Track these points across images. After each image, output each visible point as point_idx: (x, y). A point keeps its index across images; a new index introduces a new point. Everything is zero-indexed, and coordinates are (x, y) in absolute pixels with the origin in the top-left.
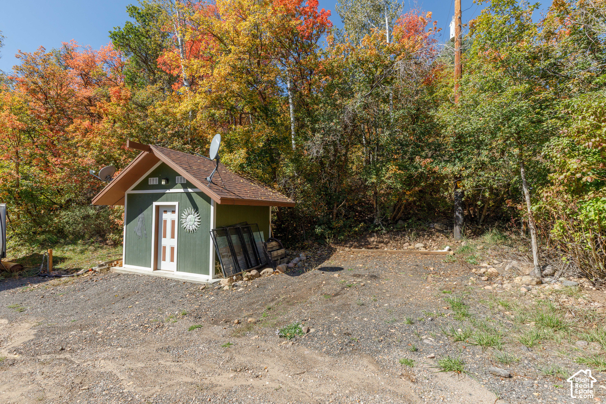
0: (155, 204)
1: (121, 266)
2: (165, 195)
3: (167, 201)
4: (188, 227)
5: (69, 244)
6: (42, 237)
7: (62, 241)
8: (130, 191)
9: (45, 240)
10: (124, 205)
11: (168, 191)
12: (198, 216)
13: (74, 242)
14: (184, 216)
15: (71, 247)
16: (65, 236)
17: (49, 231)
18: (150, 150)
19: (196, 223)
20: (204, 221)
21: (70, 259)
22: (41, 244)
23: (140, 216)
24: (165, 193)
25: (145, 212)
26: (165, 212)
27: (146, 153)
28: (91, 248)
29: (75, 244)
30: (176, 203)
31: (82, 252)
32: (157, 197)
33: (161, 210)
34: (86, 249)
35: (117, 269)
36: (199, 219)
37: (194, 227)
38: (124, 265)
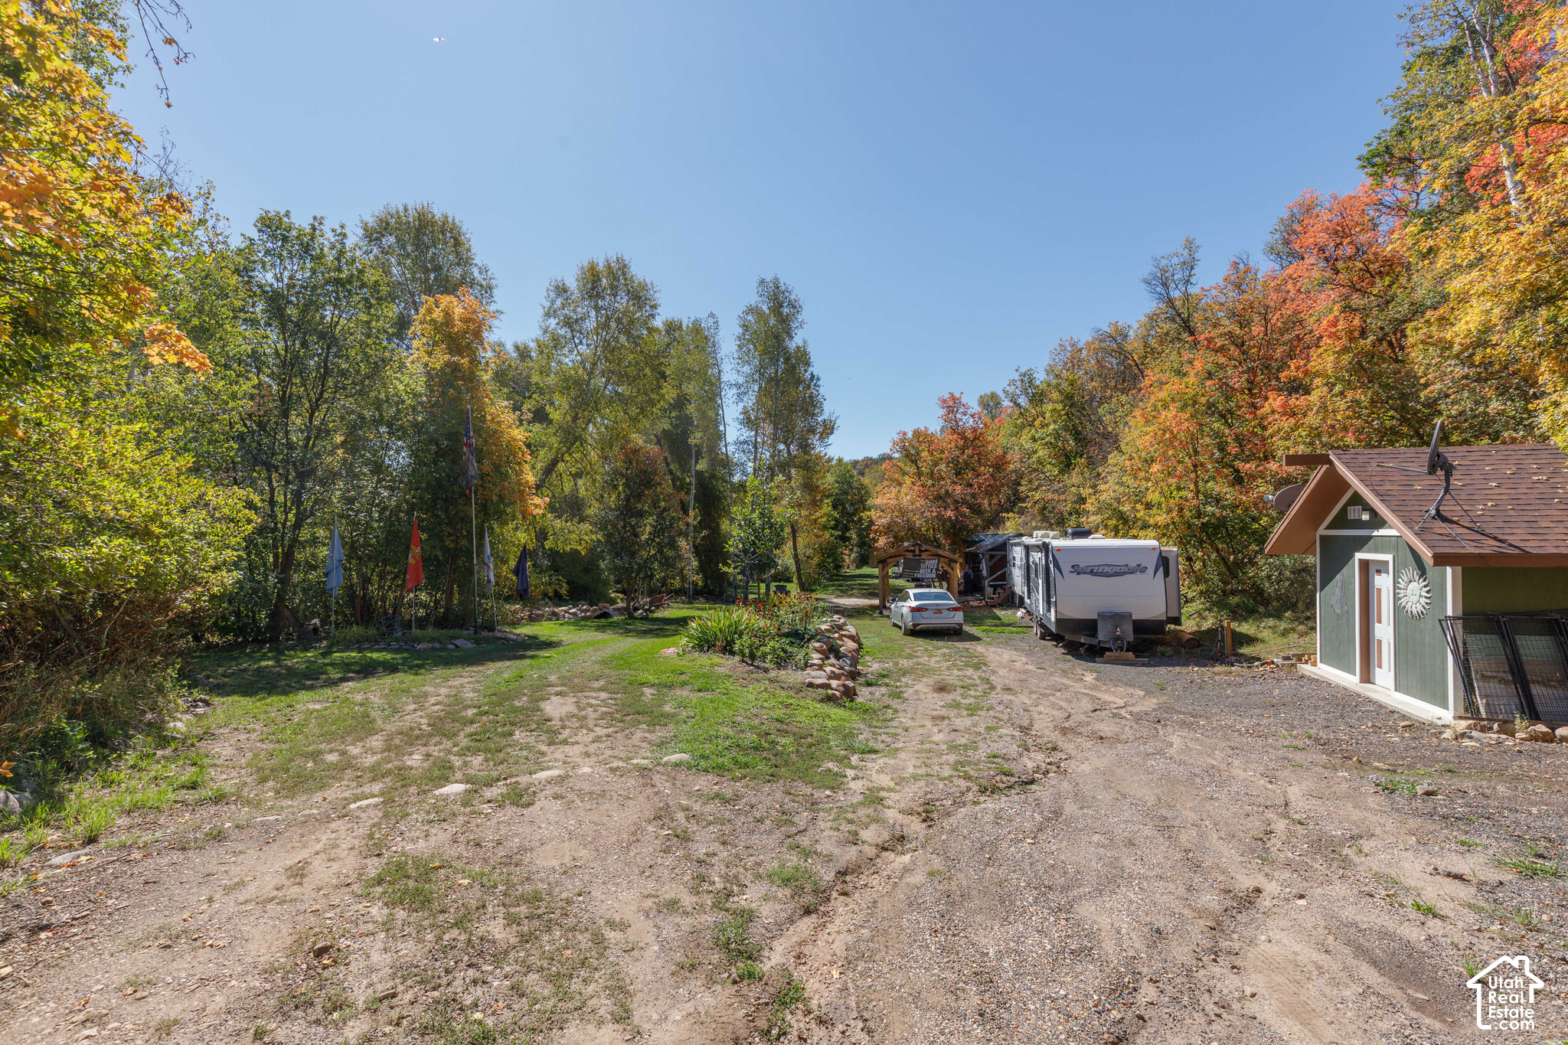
0: (1359, 556)
1: (1314, 664)
2: (1372, 541)
3: (1376, 551)
4: (1408, 606)
5: (1271, 616)
6: (1234, 600)
7: (1261, 609)
8: (1322, 531)
9: (1238, 606)
10: (1315, 555)
11: (1376, 533)
12: (1425, 586)
13: (1278, 615)
14: (1402, 585)
15: (1271, 622)
16: (1266, 602)
17: (1243, 591)
18: (1330, 462)
19: (1423, 600)
20: (1436, 595)
21: (1263, 641)
22: (1234, 612)
23: (1338, 577)
24: (1371, 537)
25: (1345, 570)
26: (1379, 572)
27: (1325, 467)
28: (1301, 628)
29: (1279, 617)
30: (1389, 557)
31: (1285, 633)
32: (1361, 543)
33: (1372, 569)
34: (1294, 630)
35: (1306, 669)
36: (1428, 592)
37: (1420, 608)
38: (1320, 665)
